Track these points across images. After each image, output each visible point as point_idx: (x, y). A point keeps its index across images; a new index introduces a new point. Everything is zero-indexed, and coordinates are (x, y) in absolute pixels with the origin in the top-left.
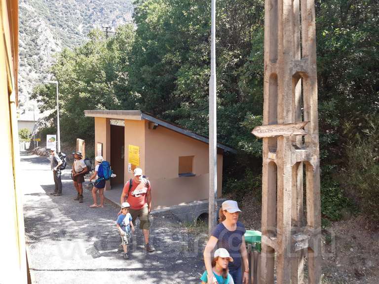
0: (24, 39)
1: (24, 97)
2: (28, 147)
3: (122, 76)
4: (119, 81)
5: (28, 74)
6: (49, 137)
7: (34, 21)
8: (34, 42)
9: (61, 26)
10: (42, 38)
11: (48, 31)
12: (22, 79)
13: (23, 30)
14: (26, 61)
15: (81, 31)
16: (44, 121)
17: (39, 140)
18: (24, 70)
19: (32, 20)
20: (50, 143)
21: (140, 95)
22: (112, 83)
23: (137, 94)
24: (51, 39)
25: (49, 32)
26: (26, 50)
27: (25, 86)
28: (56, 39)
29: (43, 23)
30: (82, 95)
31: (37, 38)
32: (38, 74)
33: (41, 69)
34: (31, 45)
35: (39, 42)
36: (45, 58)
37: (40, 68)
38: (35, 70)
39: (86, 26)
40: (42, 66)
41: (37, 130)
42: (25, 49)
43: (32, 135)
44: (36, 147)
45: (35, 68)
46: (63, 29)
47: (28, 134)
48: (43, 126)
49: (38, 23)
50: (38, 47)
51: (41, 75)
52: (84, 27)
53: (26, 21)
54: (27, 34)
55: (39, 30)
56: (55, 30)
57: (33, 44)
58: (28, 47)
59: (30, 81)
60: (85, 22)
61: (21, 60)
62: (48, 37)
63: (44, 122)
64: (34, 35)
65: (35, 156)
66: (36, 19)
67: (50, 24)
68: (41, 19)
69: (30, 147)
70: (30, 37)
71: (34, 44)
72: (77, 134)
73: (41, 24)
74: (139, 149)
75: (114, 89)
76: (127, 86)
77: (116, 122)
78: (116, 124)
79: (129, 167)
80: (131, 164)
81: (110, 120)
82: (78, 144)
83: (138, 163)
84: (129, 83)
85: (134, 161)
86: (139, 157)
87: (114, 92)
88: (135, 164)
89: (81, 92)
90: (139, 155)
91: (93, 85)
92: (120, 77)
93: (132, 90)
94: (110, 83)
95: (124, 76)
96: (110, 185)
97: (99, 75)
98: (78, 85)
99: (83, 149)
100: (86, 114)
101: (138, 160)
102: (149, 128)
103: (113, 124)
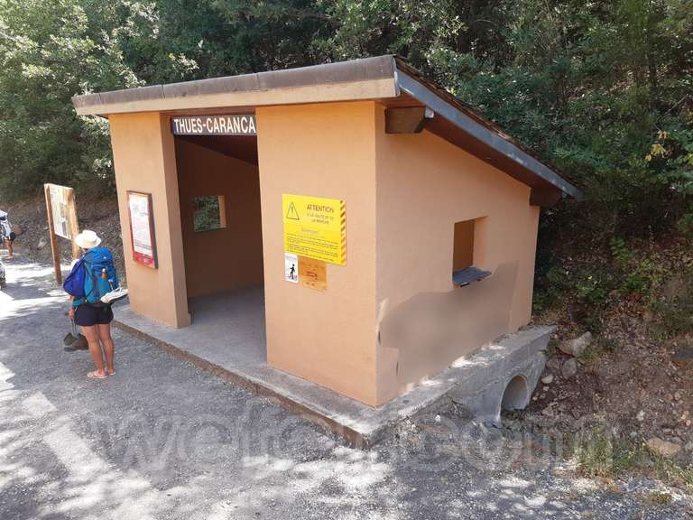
3: (142, 14)
4: (134, 29)
21: (193, 62)
22: (115, 32)
23: (185, 61)
30: (30, 71)
72: (21, 173)
74: (342, 209)
75: (121, 49)
76: (159, 38)
77: (204, 125)
78: (205, 129)
79: (289, 264)
80: (296, 256)
81: (176, 121)
82: (49, 200)
83: (336, 255)
84: (161, 31)
85: (315, 247)
86: (342, 235)
87: (121, 57)
88: (322, 257)
89: (27, 64)
90: (342, 230)
91: (57, 44)
92: (137, 14)
93: (173, 51)
94: (109, 33)
95: (148, 13)
96: (189, 312)
97: (69, 18)
98: (15, 46)
99: (72, 211)
100: (81, 108)
101: (340, 245)
102: (387, 131)
103: (189, 131)
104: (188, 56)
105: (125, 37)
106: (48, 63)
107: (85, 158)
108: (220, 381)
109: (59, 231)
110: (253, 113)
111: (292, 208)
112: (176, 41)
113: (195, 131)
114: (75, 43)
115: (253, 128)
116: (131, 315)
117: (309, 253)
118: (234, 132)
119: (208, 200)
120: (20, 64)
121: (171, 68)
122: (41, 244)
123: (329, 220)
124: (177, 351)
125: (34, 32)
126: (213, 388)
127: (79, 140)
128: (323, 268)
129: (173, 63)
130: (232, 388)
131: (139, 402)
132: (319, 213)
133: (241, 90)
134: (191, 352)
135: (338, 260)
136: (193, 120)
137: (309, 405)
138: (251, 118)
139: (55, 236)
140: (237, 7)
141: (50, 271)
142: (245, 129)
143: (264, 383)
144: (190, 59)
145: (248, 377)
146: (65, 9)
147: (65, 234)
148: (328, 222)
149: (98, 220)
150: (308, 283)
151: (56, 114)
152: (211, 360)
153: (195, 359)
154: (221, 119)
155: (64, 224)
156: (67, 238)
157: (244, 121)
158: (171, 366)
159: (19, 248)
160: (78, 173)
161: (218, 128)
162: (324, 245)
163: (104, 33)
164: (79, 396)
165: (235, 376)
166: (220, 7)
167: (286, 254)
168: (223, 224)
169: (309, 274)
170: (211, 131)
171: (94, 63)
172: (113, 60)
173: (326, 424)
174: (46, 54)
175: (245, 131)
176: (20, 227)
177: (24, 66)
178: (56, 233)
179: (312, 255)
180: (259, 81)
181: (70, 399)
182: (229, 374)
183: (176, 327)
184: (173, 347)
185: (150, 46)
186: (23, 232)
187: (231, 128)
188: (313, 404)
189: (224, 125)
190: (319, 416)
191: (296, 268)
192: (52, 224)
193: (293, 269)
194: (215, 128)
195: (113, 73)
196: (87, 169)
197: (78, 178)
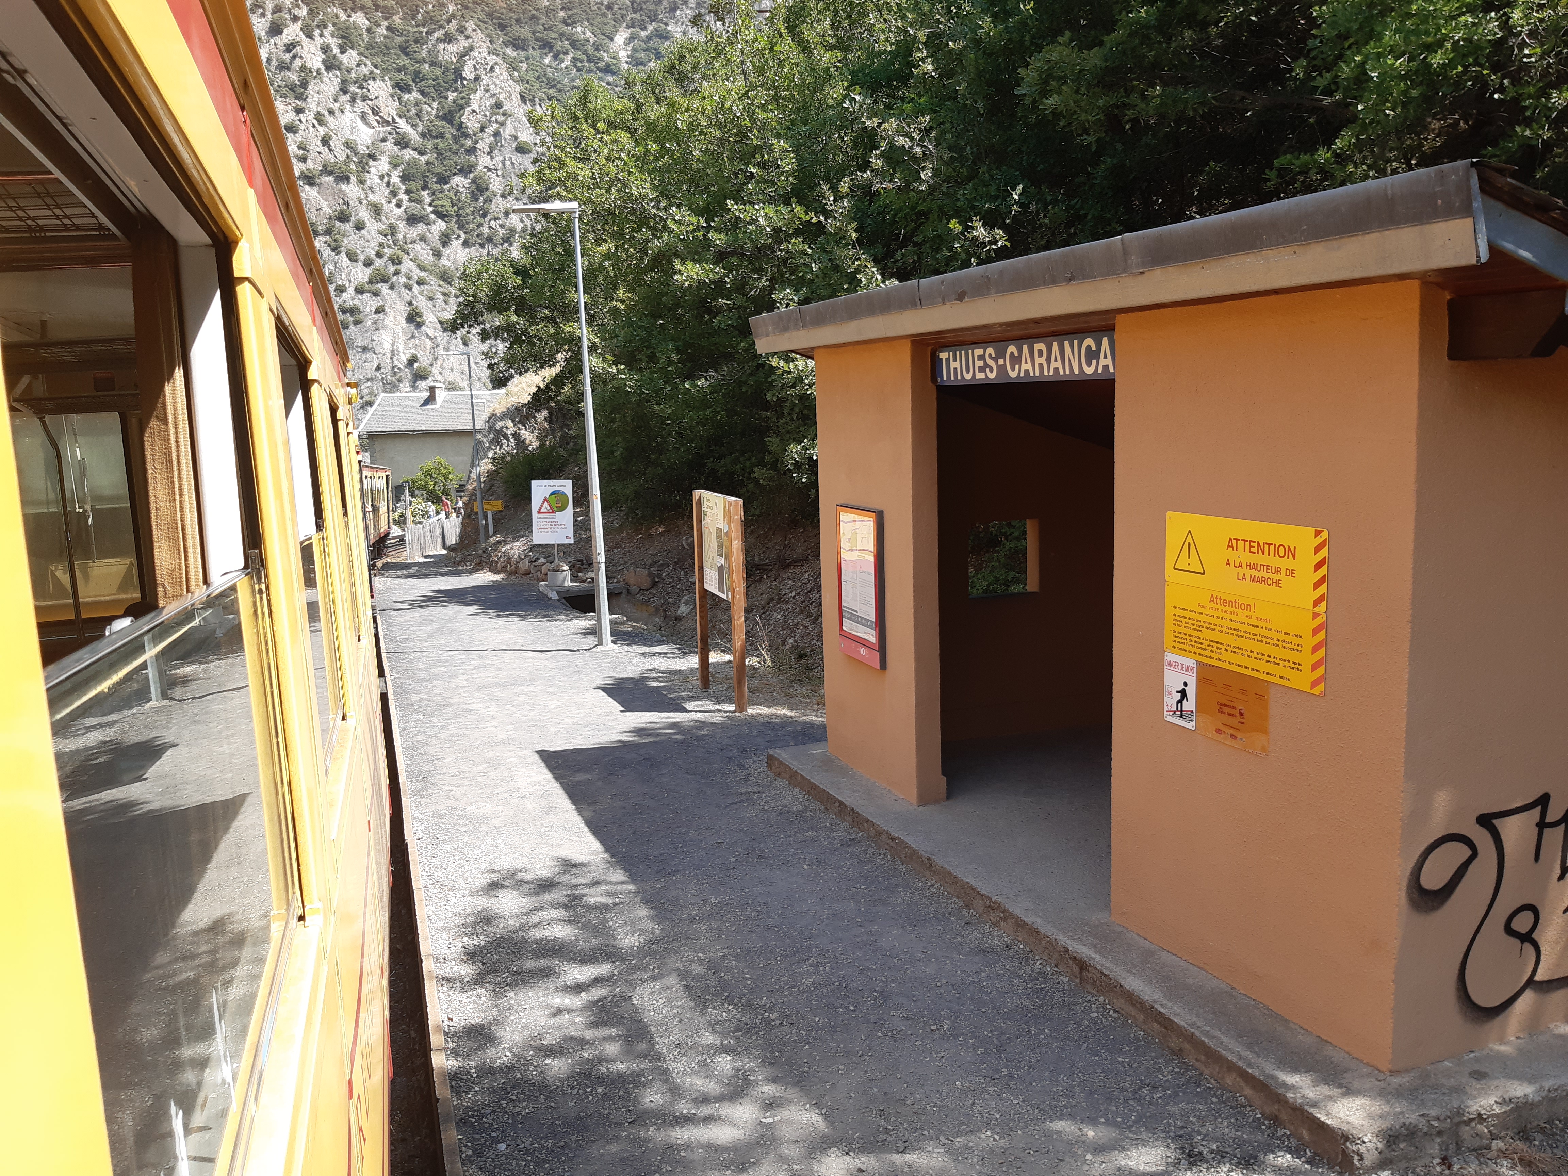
0: (413, 111)
1: (429, 344)
2: (452, 539)
4: (882, 174)
5: (437, 254)
6: (540, 489)
7: (448, 39)
8: (451, 122)
9: (547, 46)
10: (478, 101)
11: (502, 72)
12: (417, 273)
13: (408, 79)
14: (428, 200)
15: (623, 55)
16: (510, 424)
17: (498, 505)
18: (423, 239)
19: (440, 34)
20: (549, 518)
21: (999, 233)
22: (844, 186)
23: (980, 231)
24: (514, 105)
25: (506, 75)
26: (423, 159)
27: (431, 299)
28: (532, 101)
29: (479, 39)
30: (688, 273)
31: (462, 108)
32: (474, 251)
33: (485, 230)
34: (441, 136)
35: (471, 122)
36: (496, 184)
37: (480, 225)
38: (463, 236)
39: (643, 34)
40: (484, 216)
41: (485, 466)
42: (421, 153)
43: (469, 487)
44: (488, 537)
45: (461, 227)
46: (555, 57)
47: (453, 485)
48: (509, 446)
49: (463, 43)
50: (469, 143)
51: (485, 252)
52: (632, 38)
53: (416, 42)
54: (423, 93)
55: (468, 73)
56: (524, 66)
57: (450, 131)
58: (429, 144)
59: (445, 277)
60: (637, 16)
61: (410, 200)
62: (502, 97)
63: (510, 427)
64: (452, 96)
65: (485, 578)
66: (453, 26)
67: (506, 44)
68: (470, 25)
69: (462, 536)
70: (435, 104)
71: (453, 131)
72: (660, 471)
73: (471, 48)
74: (1318, 549)
75: (854, 219)
76: (932, 189)
77: (1001, 362)
78: (1002, 369)
79: (1173, 681)
80: (1191, 663)
81: (943, 355)
82: (700, 521)
83: (1296, 666)
84: (936, 173)
85: (1240, 642)
86: (1316, 615)
87: (854, 235)
88: (1260, 670)
89: (683, 262)
90: (1317, 603)
91: (738, 219)
92: (891, 146)
93: (957, 214)
94: (834, 189)
95: (912, 139)
96: (944, 773)
97: (763, 166)
98: (666, 228)
99: (737, 545)
100: (764, 339)
101: (1310, 641)
102: (1453, 354)
103: (968, 377)
104: (990, 223)
105: (864, 194)
106: (721, 257)
107: (772, 442)
108: (998, 938)
109: (712, 586)
110: (1109, 329)
111: (1189, 546)
112: (965, 192)
113: (980, 376)
114: (772, 214)
115: (1109, 362)
116: (828, 763)
117: (1227, 656)
118: (1064, 372)
119: (1006, 529)
120: (670, 263)
121: (951, 248)
122: (683, 609)
123: (1282, 576)
124: (913, 855)
125: (701, 200)
126: (982, 951)
127: (766, 406)
128: (1261, 697)
129: (957, 238)
130: (1025, 959)
131: (823, 953)
132: (1258, 559)
133: (1085, 278)
134: (939, 861)
135: (1302, 681)
136: (979, 352)
137: (1207, 1034)
138: (1105, 341)
139: (705, 593)
140: (1101, 103)
141: (692, 662)
142: (1089, 365)
143: (1097, 959)
144: (992, 228)
145: (1063, 939)
146: (757, 149)
147: (721, 590)
148: (1277, 583)
149: (788, 566)
150: (1218, 731)
151: (728, 357)
152: (983, 888)
153: (947, 878)
154: (1039, 346)
155: (720, 569)
156: (724, 596)
157: (1089, 347)
158: (897, 886)
159: (645, 614)
160: (758, 473)
161: (1029, 366)
162: (1265, 640)
163: (825, 187)
164: (711, 916)
165: (1034, 932)
166: (1062, 108)
167: (1170, 657)
168: (1032, 584)
169: (1223, 707)
170: (1013, 374)
171: (803, 253)
172: (838, 243)
173: (1248, 1091)
174: (718, 239)
175: (1089, 371)
176: (650, 574)
177: (678, 266)
178: (707, 587)
179: (1231, 662)
180: (1125, 252)
181: (693, 921)
182: (1020, 925)
183: (914, 800)
184: (904, 845)
185: (913, 208)
186: (654, 584)
187: (1059, 365)
188: (1217, 1033)
189: (1043, 360)
190: (1231, 1067)
191: (1191, 692)
192: (701, 568)
193: (1183, 693)
194: (1024, 367)
195: (837, 268)
196: (776, 464)
197: (756, 481)
